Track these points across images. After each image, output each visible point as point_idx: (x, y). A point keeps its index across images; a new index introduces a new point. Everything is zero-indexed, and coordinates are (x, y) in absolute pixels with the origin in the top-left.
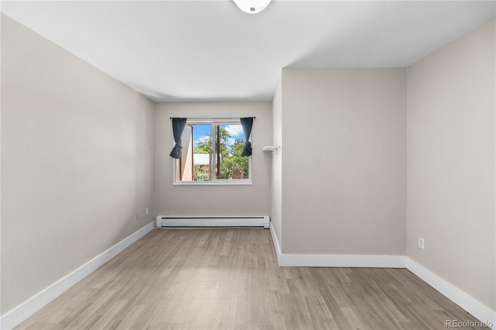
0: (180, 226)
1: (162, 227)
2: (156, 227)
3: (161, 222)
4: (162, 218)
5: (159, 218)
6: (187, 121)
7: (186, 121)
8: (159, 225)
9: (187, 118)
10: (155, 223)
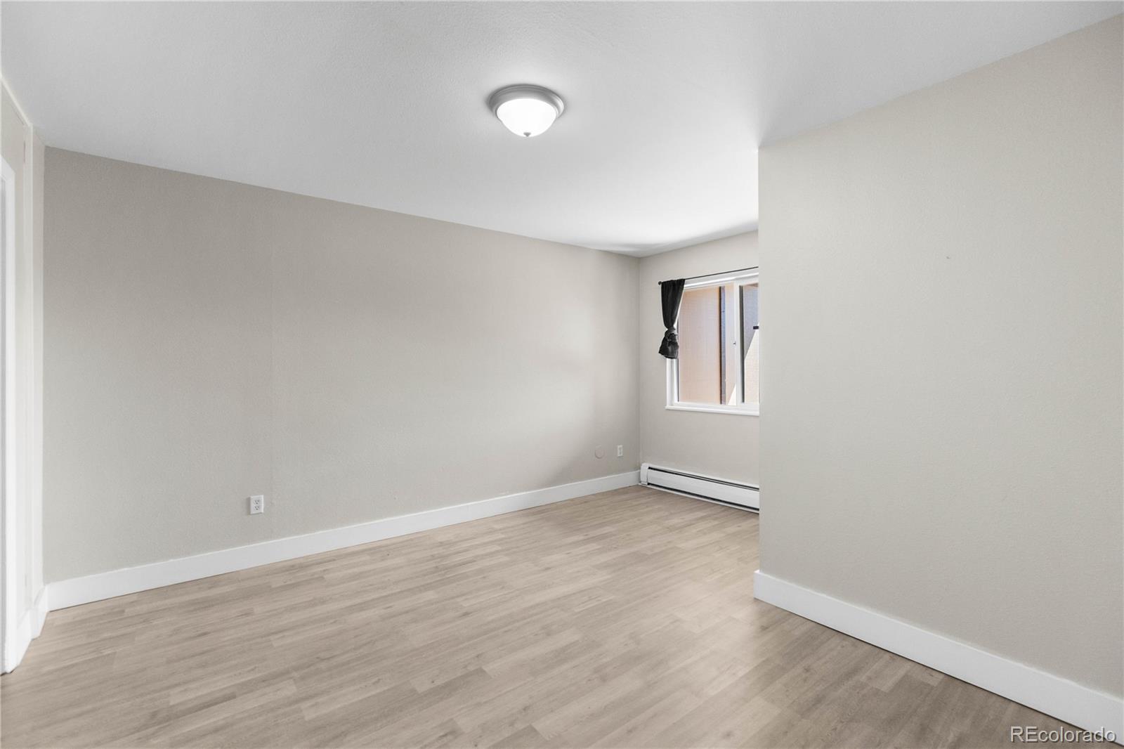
0: (675, 488)
1: (649, 484)
2: (640, 482)
3: (646, 474)
4: (649, 468)
5: (645, 466)
6: (685, 286)
7: (684, 284)
8: (644, 480)
9: (684, 280)
10: (639, 474)
